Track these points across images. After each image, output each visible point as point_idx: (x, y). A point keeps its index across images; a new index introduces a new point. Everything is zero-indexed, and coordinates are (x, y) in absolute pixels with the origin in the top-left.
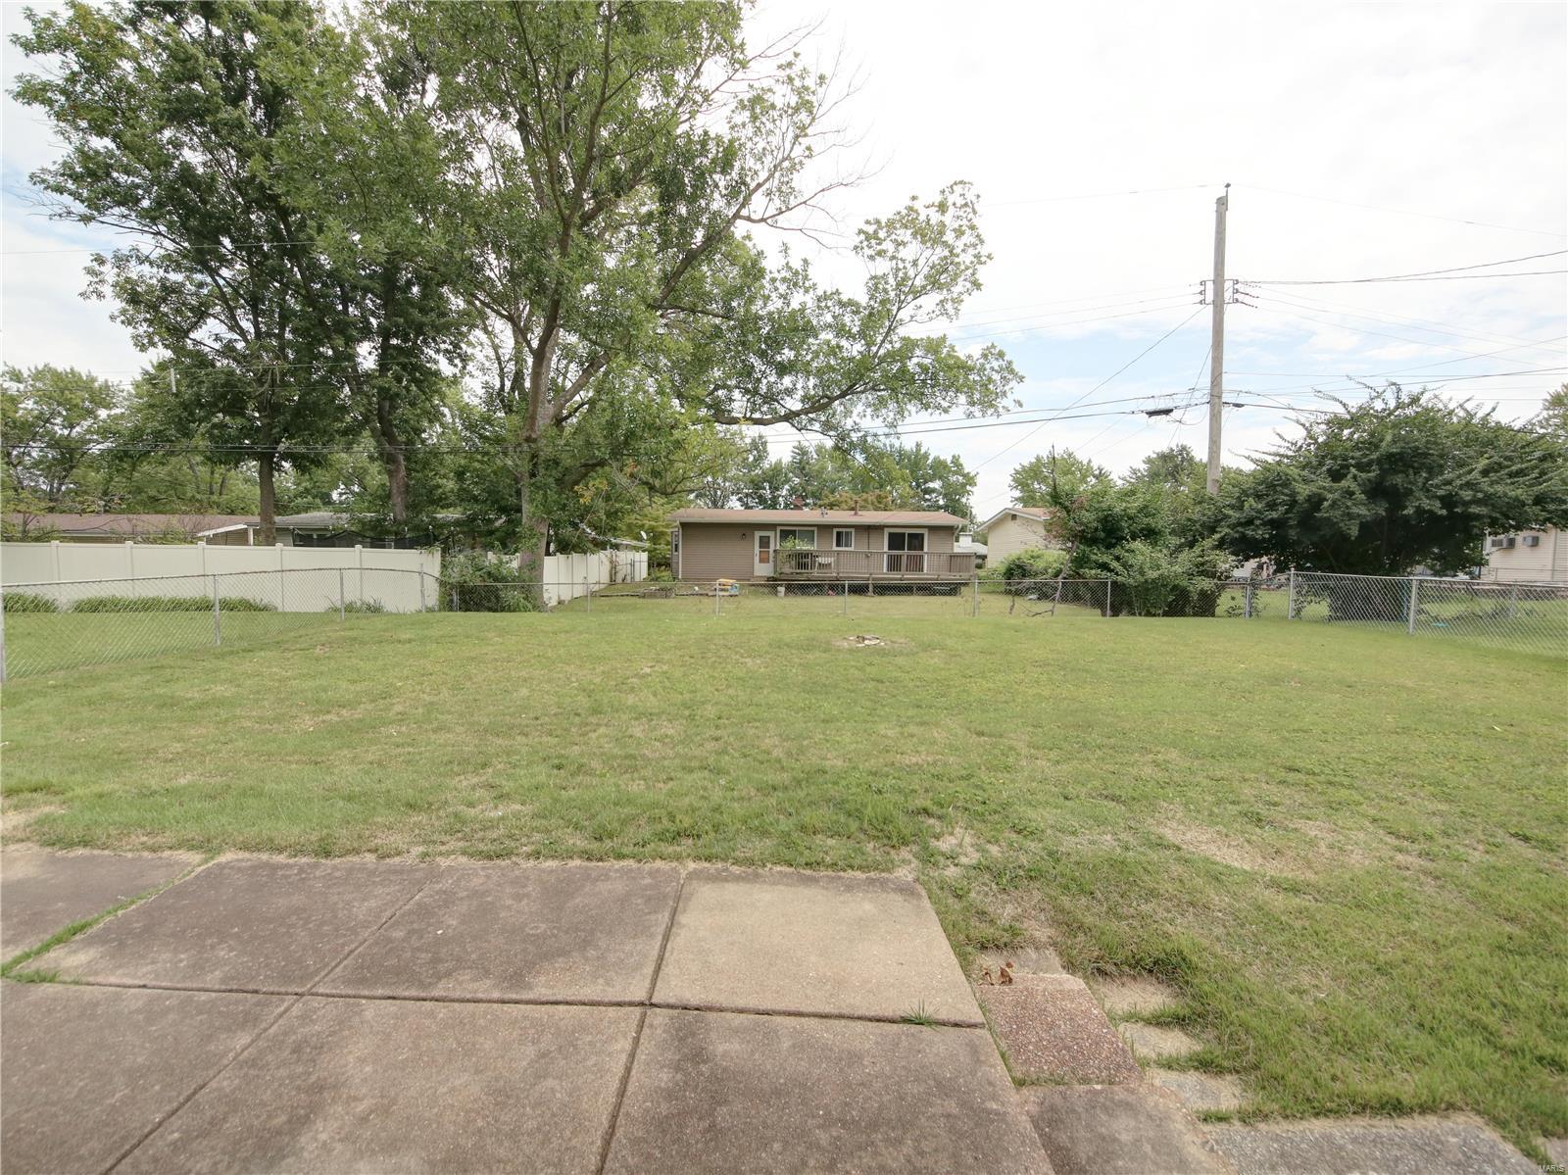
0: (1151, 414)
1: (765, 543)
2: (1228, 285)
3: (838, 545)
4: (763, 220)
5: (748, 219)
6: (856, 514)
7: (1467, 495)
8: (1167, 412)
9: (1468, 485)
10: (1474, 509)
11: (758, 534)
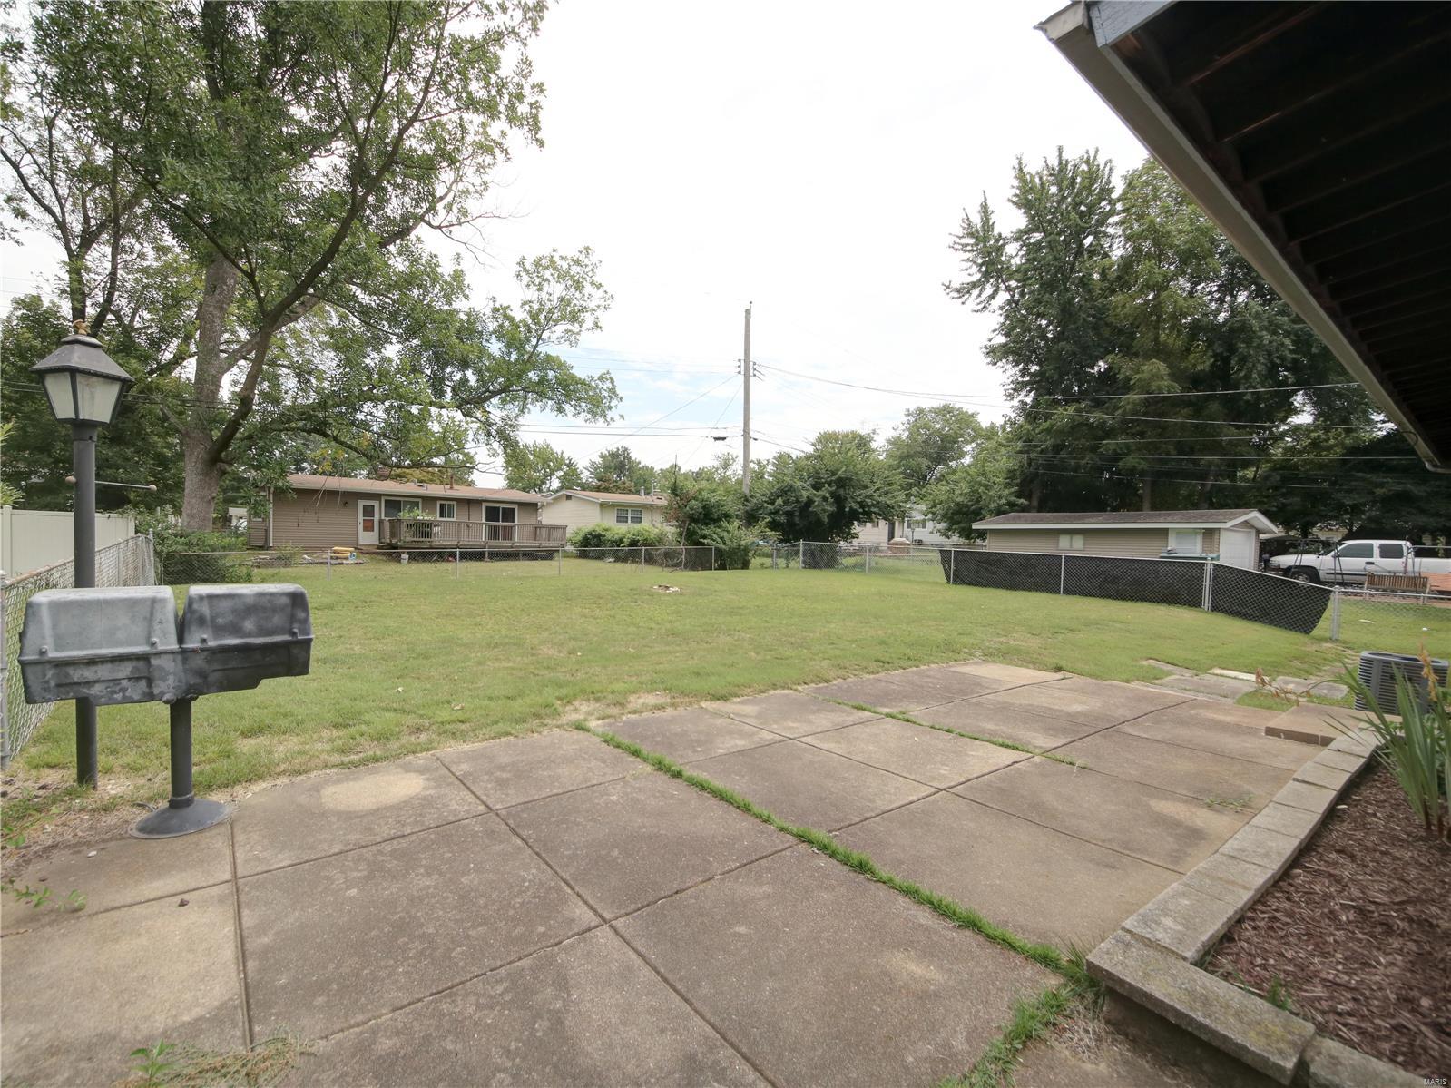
0: (716, 439)
1: (369, 511)
2: (751, 364)
3: (441, 516)
4: (439, 227)
5: (429, 223)
6: (451, 488)
7: (869, 501)
8: (724, 439)
9: (869, 497)
10: (873, 509)
11: (361, 503)
